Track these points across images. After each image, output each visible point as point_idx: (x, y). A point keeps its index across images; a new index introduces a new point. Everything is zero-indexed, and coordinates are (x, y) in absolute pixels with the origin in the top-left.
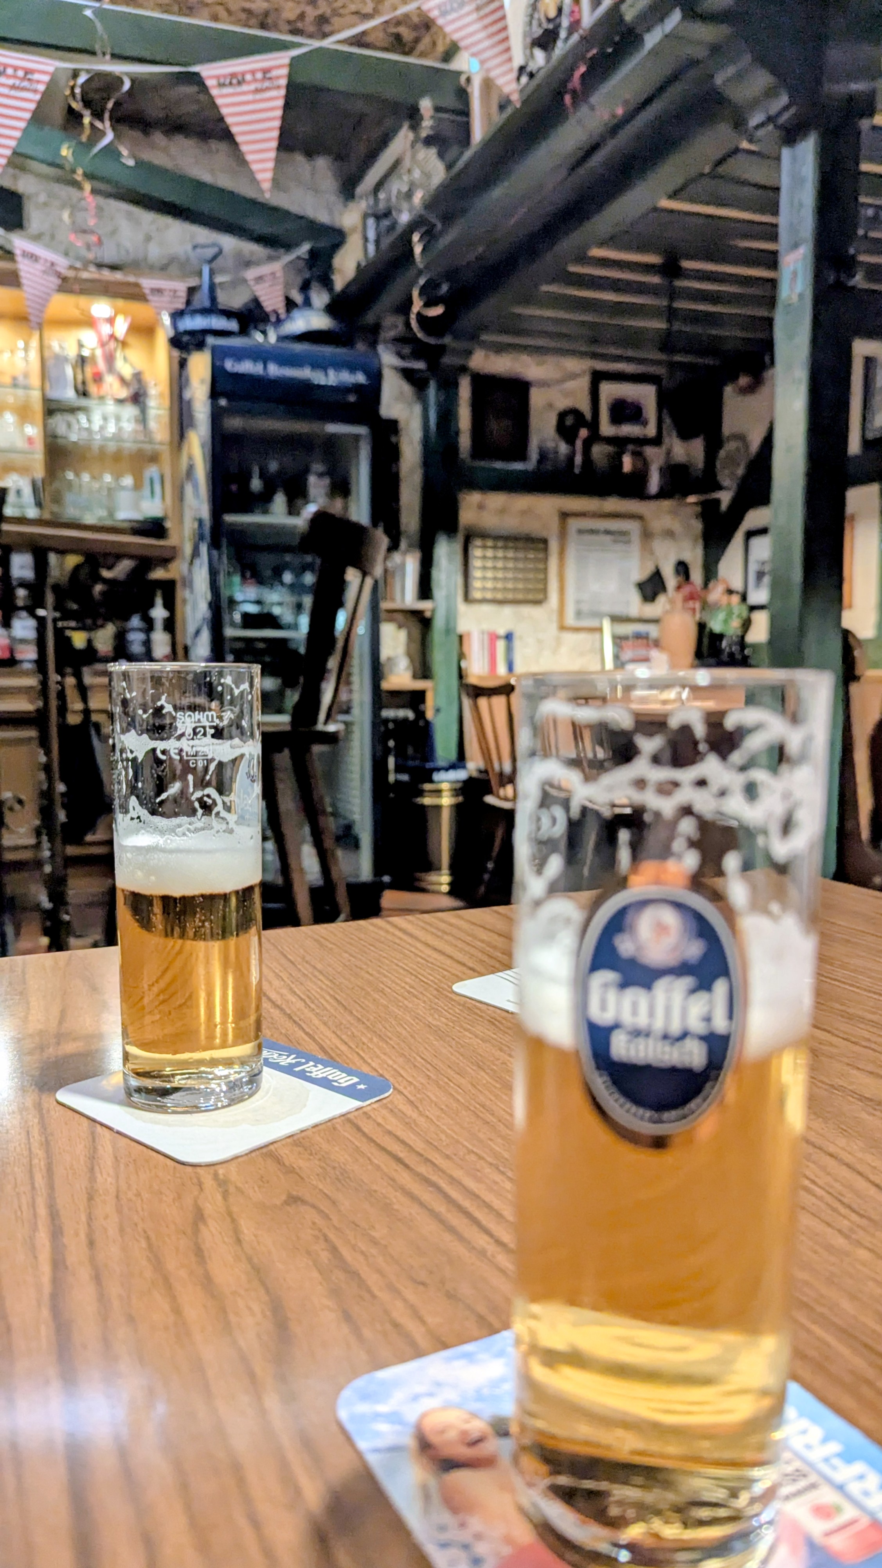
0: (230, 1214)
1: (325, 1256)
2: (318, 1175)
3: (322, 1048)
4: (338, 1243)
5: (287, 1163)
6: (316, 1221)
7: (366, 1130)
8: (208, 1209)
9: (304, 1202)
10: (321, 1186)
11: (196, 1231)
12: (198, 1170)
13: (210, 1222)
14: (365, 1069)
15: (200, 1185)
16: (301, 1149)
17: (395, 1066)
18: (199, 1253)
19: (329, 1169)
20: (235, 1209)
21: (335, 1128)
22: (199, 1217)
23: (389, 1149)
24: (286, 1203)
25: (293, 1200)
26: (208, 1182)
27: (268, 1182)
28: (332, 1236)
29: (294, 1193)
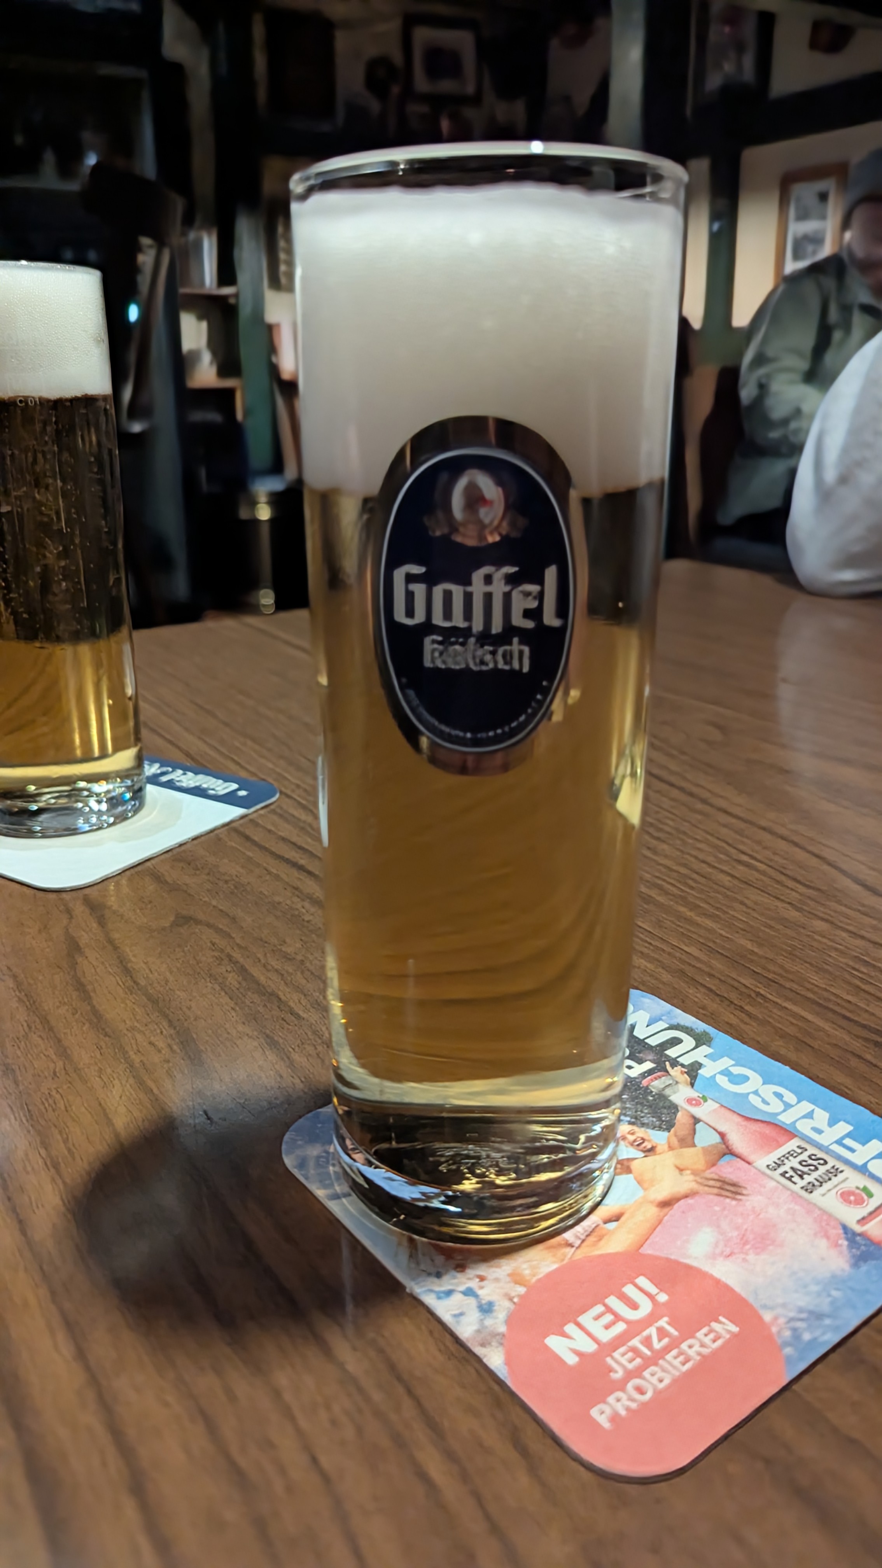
0: (111, 942)
1: (233, 979)
2: (208, 890)
3: (188, 755)
4: (248, 964)
5: (169, 880)
6: (217, 941)
7: (256, 839)
8: (84, 939)
9: (198, 922)
10: (214, 903)
11: (74, 965)
12: (64, 895)
13: (88, 952)
14: (243, 774)
15: (69, 912)
16: (182, 864)
17: (278, 770)
18: (81, 987)
19: (221, 883)
20: (116, 936)
21: (220, 839)
22: (74, 948)
23: (287, 856)
24: (175, 924)
25: (183, 920)
26: (79, 909)
27: (150, 902)
28: (237, 955)
29: (184, 912)
